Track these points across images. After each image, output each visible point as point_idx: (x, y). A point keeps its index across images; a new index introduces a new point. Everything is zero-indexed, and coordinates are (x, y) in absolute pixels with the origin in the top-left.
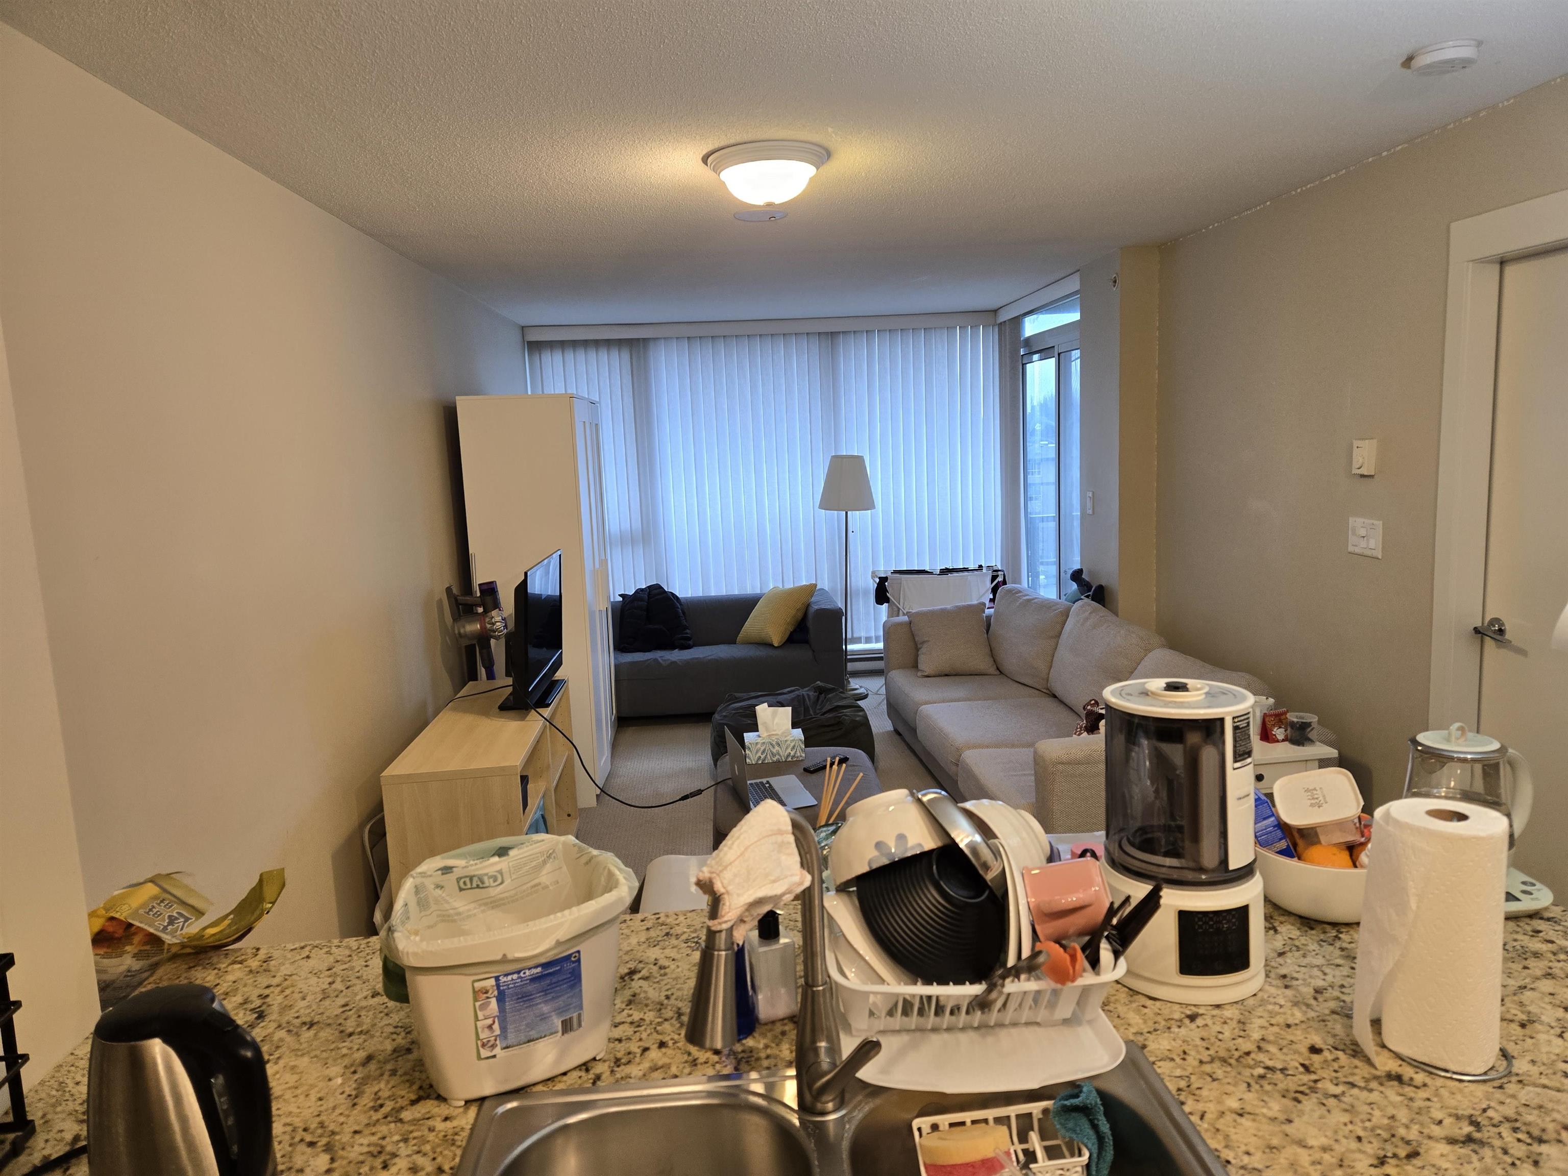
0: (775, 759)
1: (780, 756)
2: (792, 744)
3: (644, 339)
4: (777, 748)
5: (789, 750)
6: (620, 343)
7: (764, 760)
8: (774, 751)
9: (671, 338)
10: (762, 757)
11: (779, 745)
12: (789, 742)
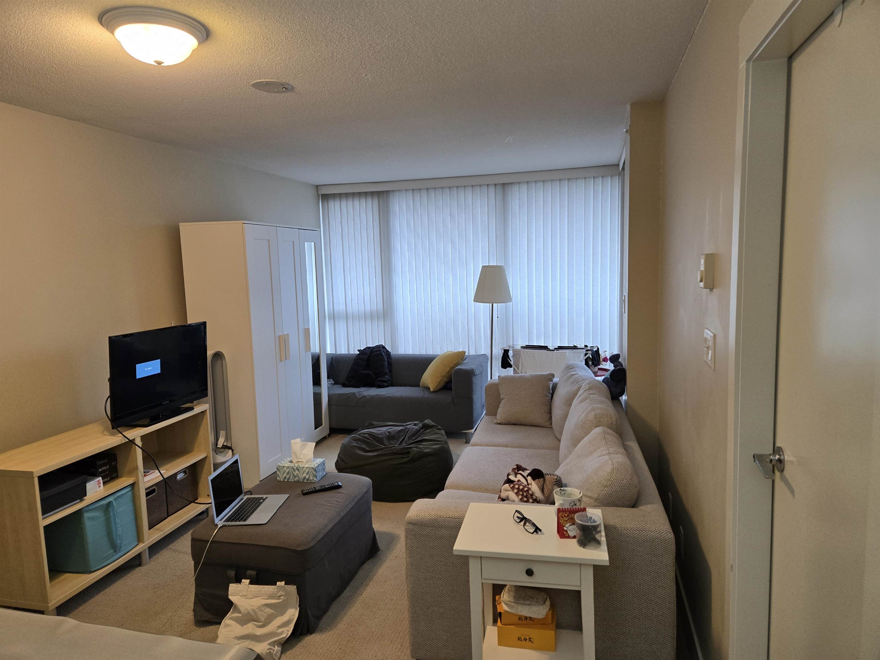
0: (296, 480)
1: (299, 477)
2: (307, 471)
3: (386, 191)
4: (297, 472)
5: (305, 475)
6: (372, 194)
7: (289, 479)
8: (295, 474)
9: (403, 190)
10: (288, 477)
11: (298, 469)
12: (305, 469)
